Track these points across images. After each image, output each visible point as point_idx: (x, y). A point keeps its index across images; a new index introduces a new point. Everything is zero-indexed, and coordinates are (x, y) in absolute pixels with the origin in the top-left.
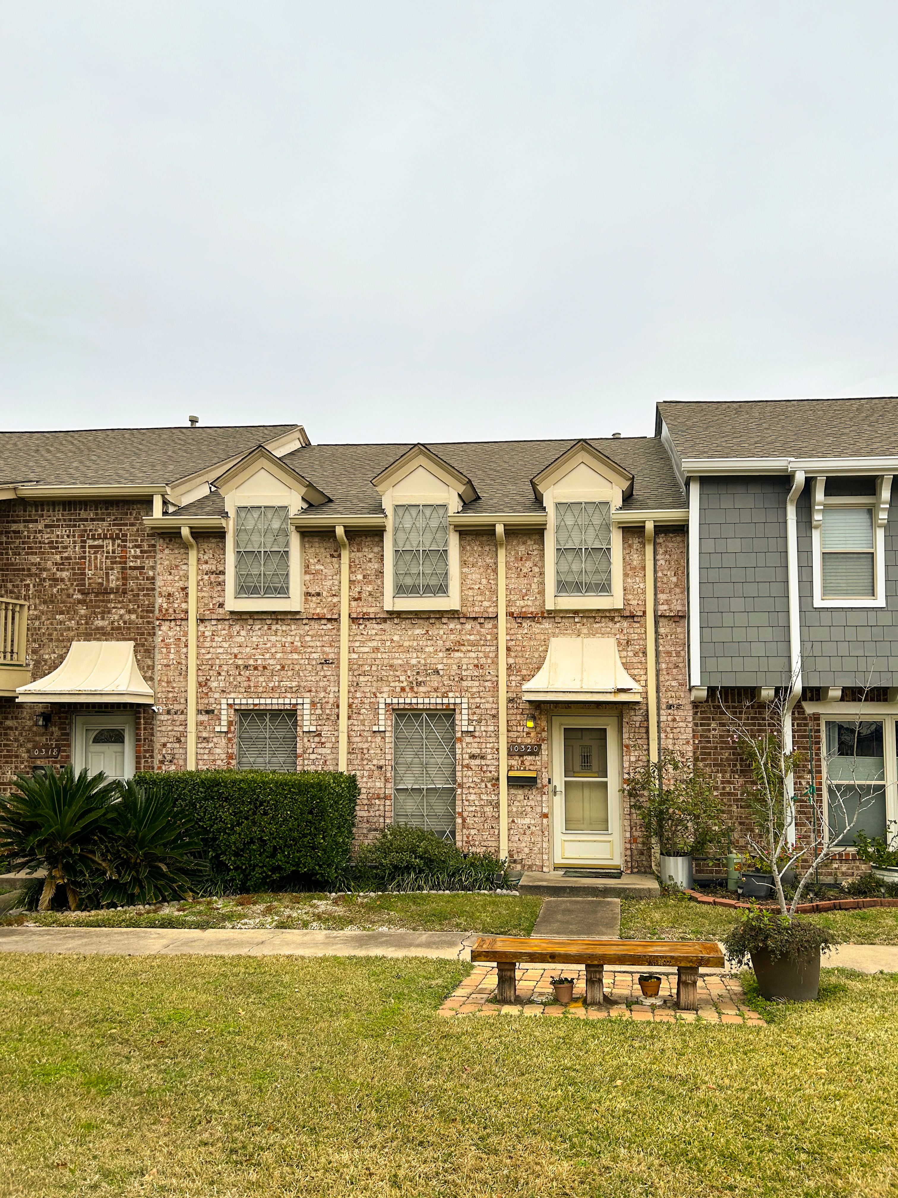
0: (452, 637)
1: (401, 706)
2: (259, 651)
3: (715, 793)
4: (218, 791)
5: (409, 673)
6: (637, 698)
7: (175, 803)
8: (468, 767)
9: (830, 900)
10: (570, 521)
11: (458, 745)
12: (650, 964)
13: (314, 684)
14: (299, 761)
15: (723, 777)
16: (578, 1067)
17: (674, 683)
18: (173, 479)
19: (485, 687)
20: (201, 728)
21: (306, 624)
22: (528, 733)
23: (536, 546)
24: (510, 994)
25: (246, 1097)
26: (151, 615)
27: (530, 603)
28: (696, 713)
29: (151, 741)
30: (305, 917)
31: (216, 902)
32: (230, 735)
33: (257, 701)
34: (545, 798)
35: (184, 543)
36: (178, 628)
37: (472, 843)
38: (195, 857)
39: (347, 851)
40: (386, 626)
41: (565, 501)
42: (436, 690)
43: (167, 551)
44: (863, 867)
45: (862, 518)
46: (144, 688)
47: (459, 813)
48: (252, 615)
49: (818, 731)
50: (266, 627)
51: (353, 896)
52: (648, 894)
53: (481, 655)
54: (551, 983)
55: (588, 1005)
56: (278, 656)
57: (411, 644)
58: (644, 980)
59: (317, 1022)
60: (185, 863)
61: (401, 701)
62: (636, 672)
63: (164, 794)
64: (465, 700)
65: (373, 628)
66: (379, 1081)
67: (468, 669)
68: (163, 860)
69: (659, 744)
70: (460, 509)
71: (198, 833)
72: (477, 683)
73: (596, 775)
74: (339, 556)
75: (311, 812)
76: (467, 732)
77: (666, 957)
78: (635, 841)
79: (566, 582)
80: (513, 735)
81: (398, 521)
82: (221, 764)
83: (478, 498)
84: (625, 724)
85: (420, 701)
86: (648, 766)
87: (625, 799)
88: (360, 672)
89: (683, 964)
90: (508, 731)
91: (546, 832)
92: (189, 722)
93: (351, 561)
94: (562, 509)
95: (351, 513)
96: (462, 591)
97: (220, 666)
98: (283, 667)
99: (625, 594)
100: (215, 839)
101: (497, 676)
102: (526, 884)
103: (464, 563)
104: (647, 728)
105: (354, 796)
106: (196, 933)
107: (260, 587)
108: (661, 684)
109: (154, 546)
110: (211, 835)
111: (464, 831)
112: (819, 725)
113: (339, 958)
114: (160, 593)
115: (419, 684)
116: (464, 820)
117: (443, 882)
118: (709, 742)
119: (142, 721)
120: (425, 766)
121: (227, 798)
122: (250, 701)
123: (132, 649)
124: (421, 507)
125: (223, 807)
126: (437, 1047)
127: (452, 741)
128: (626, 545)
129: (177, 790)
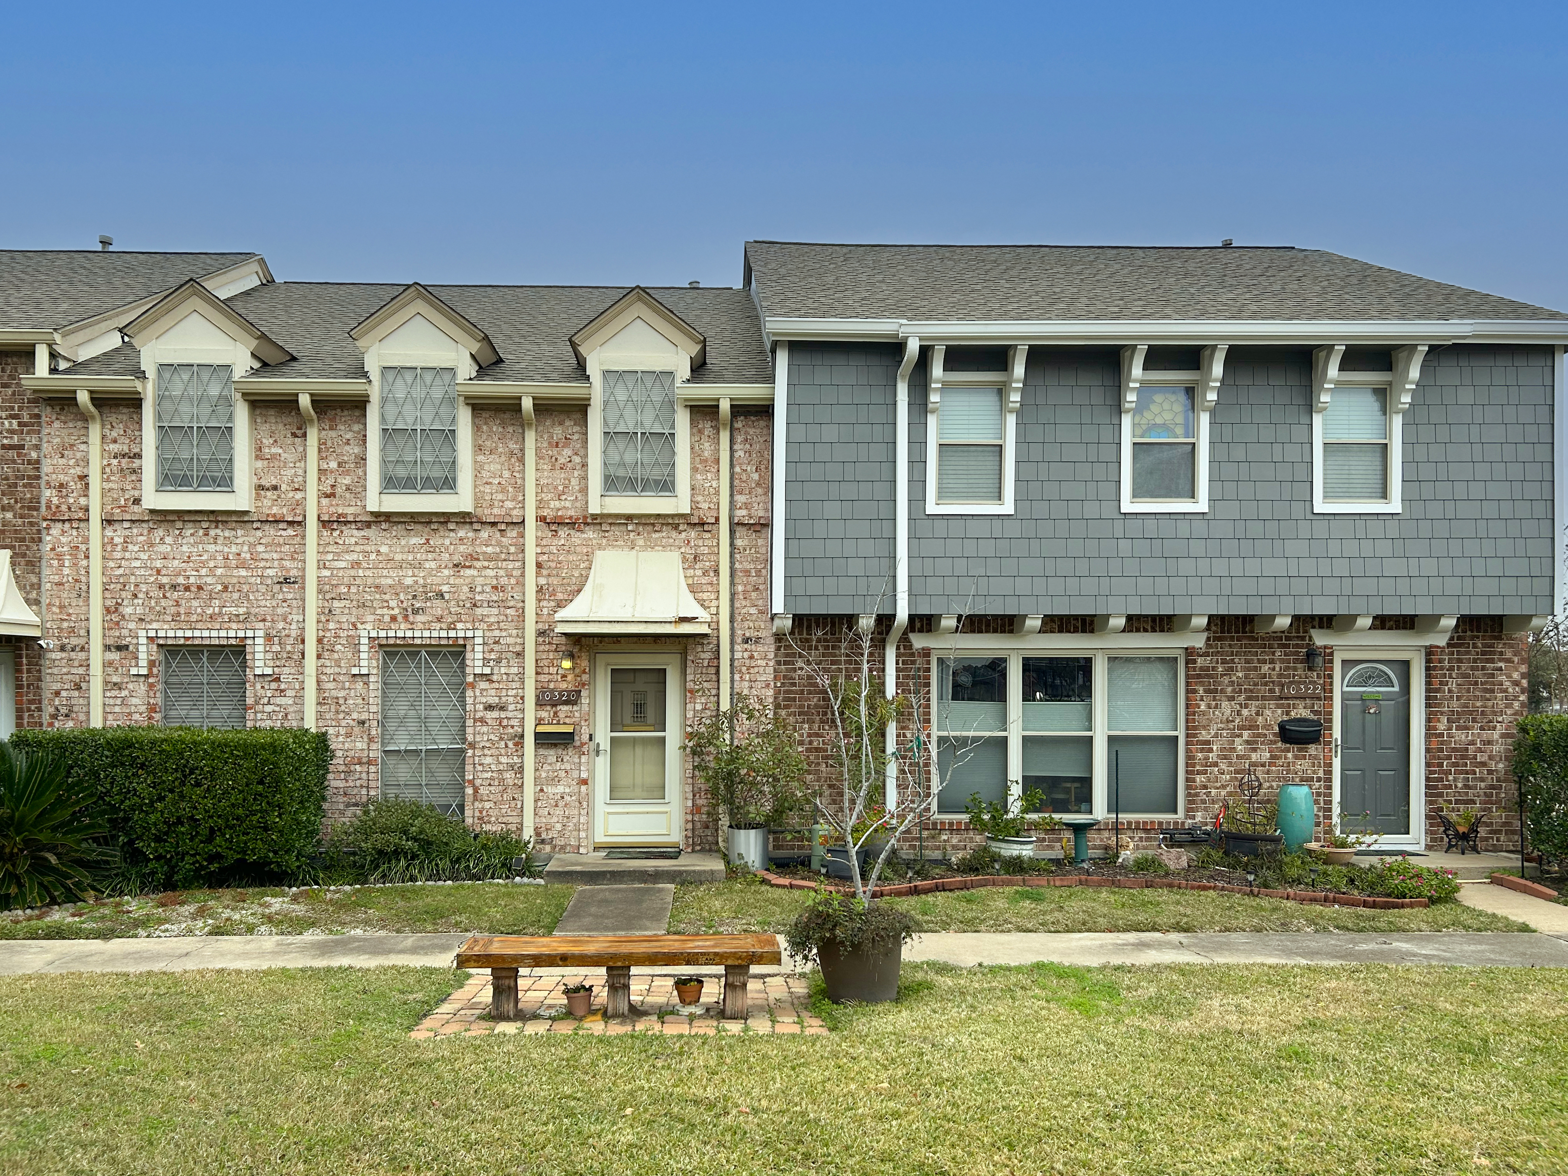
0: (462, 548)
1: (391, 642)
2: (191, 564)
3: (800, 749)
4: (130, 755)
5: (402, 598)
6: (704, 629)
7: (69, 772)
8: (482, 720)
9: (934, 878)
10: (621, 395)
11: (469, 693)
12: (688, 963)
13: (270, 611)
14: (250, 715)
15: (810, 729)
16: (579, 1095)
17: (753, 611)
18: (65, 323)
19: (506, 616)
20: (110, 670)
21: (258, 529)
22: (564, 676)
23: (577, 429)
24: (509, 1008)
25: (128, 1153)
26: (35, 513)
27: (568, 504)
28: (778, 649)
29: (38, 687)
30: (251, 920)
31: (128, 903)
32: (151, 680)
33: (189, 634)
34: (584, 759)
35: (82, 414)
36: (75, 533)
37: (486, 819)
38: (99, 844)
39: (313, 833)
40: (371, 532)
41: (616, 369)
42: (439, 620)
43: (57, 424)
44: (978, 838)
45: (989, 400)
46: (28, 615)
47: (469, 781)
48: (181, 514)
49: (928, 670)
50: (201, 532)
51: (320, 891)
52: (709, 877)
53: (502, 573)
54: (564, 992)
55: (609, 1018)
56: (219, 572)
57: (405, 557)
58: (681, 984)
59: (242, 1054)
60: (83, 852)
61: (391, 634)
62: (705, 596)
63: (53, 760)
64: (479, 633)
65: (352, 535)
66: (315, 1124)
67: (483, 592)
68: (52, 849)
69: (732, 688)
70: (474, 374)
71: (105, 812)
72: (495, 611)
73: (652, 728)
74: (305, 435)
75: (261, 782)
76: (482, 675)
77: (708, 954)
78: (699, 811)
79: (617, 477)
80: (544, 678)
81: (386, 390)
82: (139, 719)
83: (500, 361)
84: (689, 663)
85: (418, 634)
86: (718, 715)
87: (688, 759)
88: (333, 595)
89: (729, 962)
90: (537, 673)
91: (585, 803)
92: (91, 662)
93: (321, 443)
94: (612, 380)
95: (321, 376)
96: (476, 487)
97: (137, 585)
98: (226, 588)
99: (692, 495)
100: (126, 820)
101: (523, 602)
102: (554, 869)
103: (478, 449)
104: (718, 667)
105: (325, 761)
106: (96, 945)
107: (192, 477)
108: (737, 611)
109: (38, 416)
110: (121, 814)
111: (476, 804)
112: (929, 662)
113: (288, 970)
114: (48, 483)
115: (416, 611)
116: (476, 790)
117: (443, 870)
118: (794, 684)
119: (24, 660)
120: (424, 721)
121: (143, 764)
122: (180, 633)
123: (8, 560)
124: (419, 371)
125: (139, 777)
126: (400, 1079)
127: (461, 687)
128: (695, 430)
129: (72, 753)
